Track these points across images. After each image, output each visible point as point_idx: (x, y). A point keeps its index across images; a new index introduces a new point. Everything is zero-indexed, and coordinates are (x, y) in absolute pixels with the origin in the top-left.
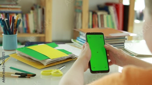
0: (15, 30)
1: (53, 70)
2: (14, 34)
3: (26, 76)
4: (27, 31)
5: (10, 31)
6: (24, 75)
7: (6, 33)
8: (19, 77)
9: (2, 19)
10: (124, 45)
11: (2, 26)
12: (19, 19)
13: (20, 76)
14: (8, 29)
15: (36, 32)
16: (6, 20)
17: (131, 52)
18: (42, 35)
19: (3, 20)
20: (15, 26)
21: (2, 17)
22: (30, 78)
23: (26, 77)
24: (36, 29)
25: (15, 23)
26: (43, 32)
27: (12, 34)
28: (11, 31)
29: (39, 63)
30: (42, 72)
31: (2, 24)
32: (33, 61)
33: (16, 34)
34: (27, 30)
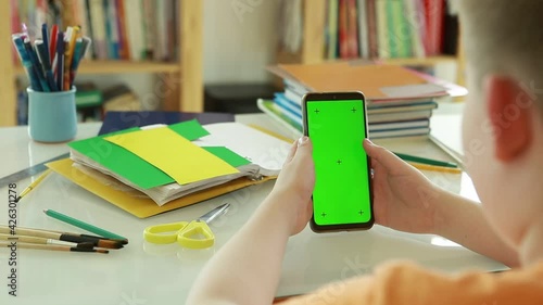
0: (67, 75)
1: (184, 224)
2: (65, 90)
3: (96, 245)
4: (120, 53)
5: (53, 79)
6: (87, 244)
7: (38, 88)
8: (73, 249)
9: (26, 41)
10: (427, 127)
11: (26, 63)
12: (80, 40)
13: (75, 245)
14: (45, 75)
15: (149, 55)
16: (39, 46)
17: (448, 151)
18: (171, 68)
19: (29, 44)
20: (69, 61)
21: (25, 34)
22: (107, 252)
23: (95, 251)
24: (150, 46)
25: (69, 53)
26: (173, 56)
27: (59, 89)
28: (56, 80)
29: (140, 197)
30: (147, 229)
31: (26, 58)
32: (123, 189)
33: (71, 88)
34: (121, 51)
